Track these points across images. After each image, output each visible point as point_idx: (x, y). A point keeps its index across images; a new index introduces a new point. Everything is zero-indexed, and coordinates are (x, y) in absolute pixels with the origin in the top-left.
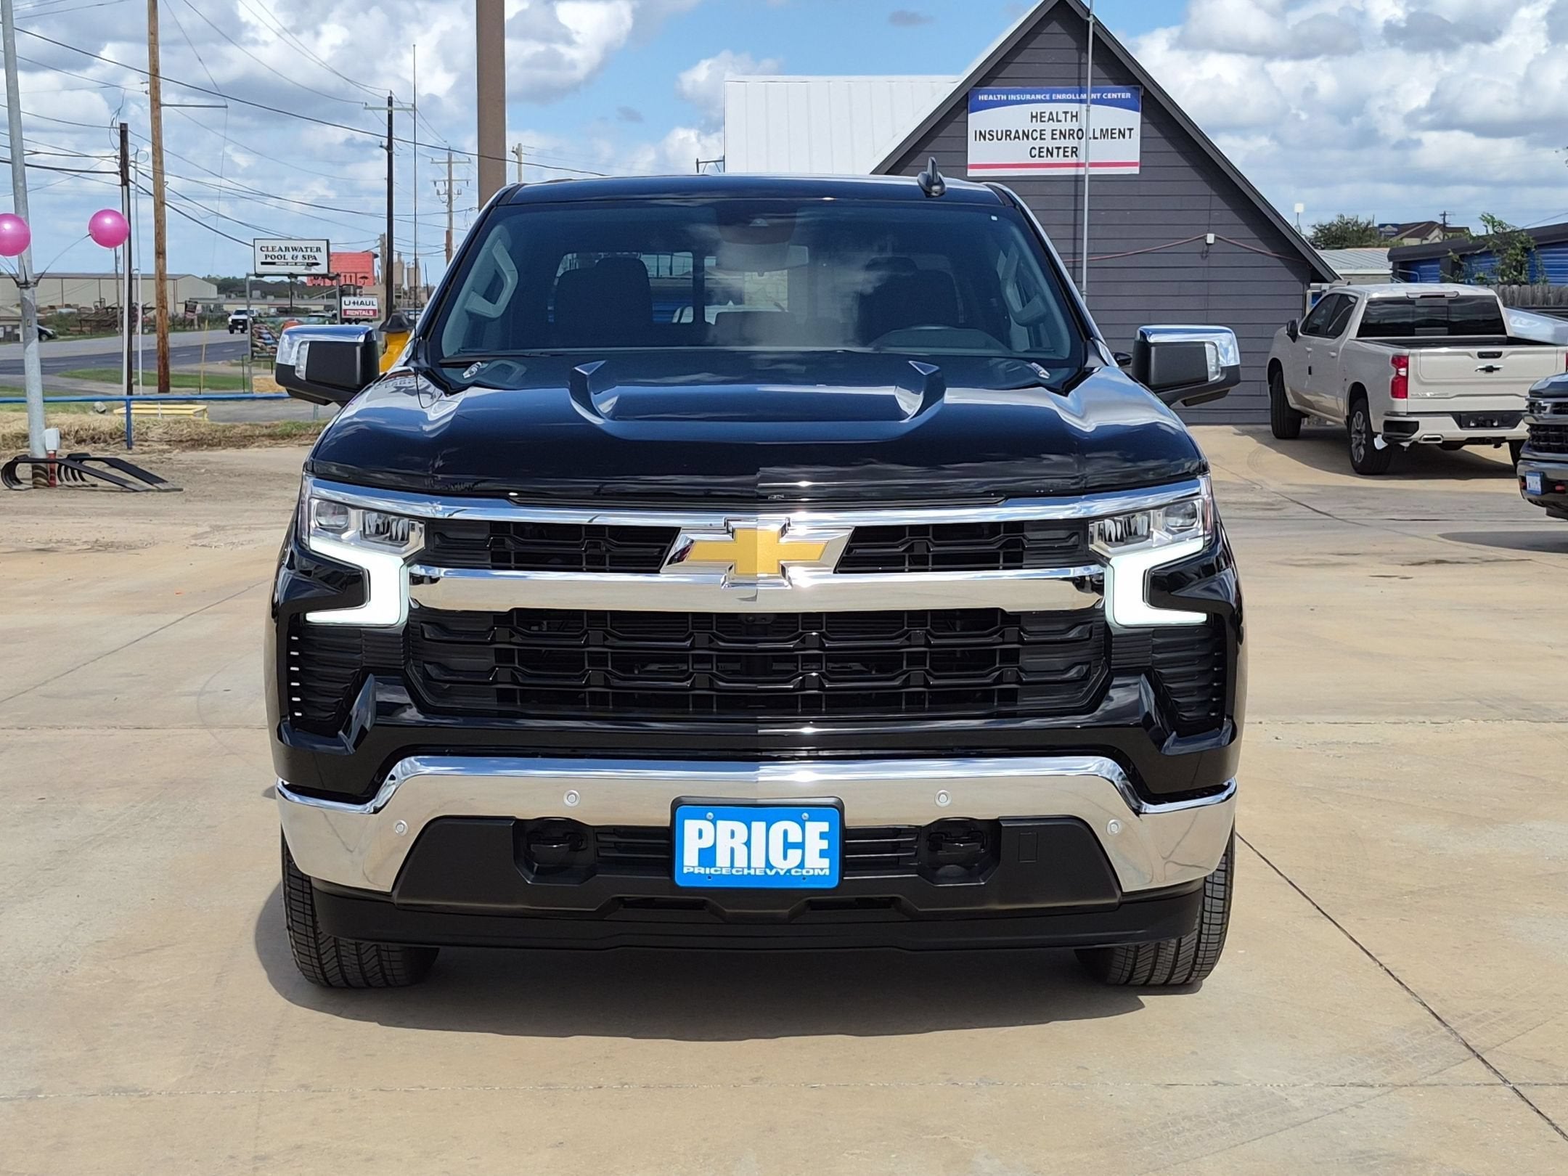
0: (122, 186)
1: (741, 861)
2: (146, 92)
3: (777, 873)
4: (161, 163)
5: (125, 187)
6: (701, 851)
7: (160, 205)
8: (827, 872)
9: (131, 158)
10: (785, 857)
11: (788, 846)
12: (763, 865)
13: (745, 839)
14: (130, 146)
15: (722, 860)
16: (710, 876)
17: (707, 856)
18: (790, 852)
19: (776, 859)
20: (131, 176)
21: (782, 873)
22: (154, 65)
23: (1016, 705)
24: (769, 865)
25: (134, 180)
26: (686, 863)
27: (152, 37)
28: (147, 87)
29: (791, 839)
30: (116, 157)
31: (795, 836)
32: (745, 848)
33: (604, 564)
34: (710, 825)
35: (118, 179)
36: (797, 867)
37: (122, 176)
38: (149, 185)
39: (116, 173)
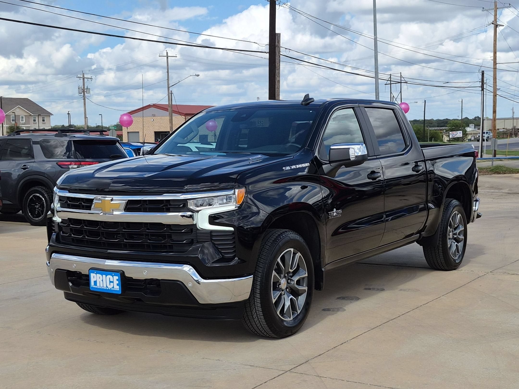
0: (481, 91)
1: (101, 285)
2: (492, 60)
3: (109, 289)
4: (496, 82)
5: (482, 91)
6: (94, 281)
7: (495, 96)
8: (118, 289)
9: (485, 82)
10: (110, 285)
11: (110, 282)
12: (106, 286)
13: (102, 280)
14: (484, 78)
15: (98, 284)
16: (96, 288)
17: (95, 282)
18: (111, 283)
19: (108, 286)
20: (485, 87)
21: (110, 289)
22: (495, 51)
23: (173, 250)
24: (107, 287)
25: (485, 88)
26: (92, 284)
27: (495, 42)
28: (492, 58)
29: (111, 280)
30: (480, 82)
31: (112, 280)
32: (102, 281)
33: (84, 208)
34: (95, 275)
35: (480, 89)
36: (112, 288)
37: (482, 87)
38: (492, 89)
39: (480, 87)
